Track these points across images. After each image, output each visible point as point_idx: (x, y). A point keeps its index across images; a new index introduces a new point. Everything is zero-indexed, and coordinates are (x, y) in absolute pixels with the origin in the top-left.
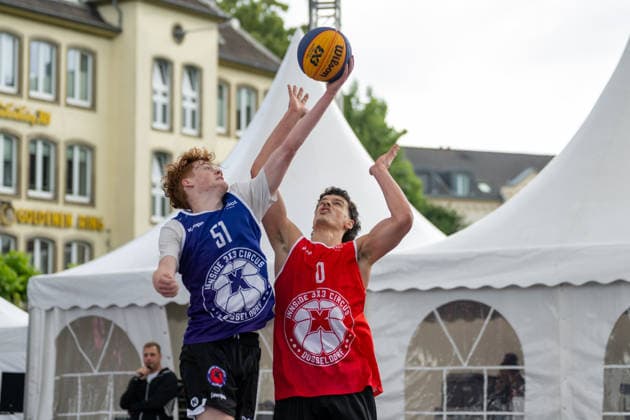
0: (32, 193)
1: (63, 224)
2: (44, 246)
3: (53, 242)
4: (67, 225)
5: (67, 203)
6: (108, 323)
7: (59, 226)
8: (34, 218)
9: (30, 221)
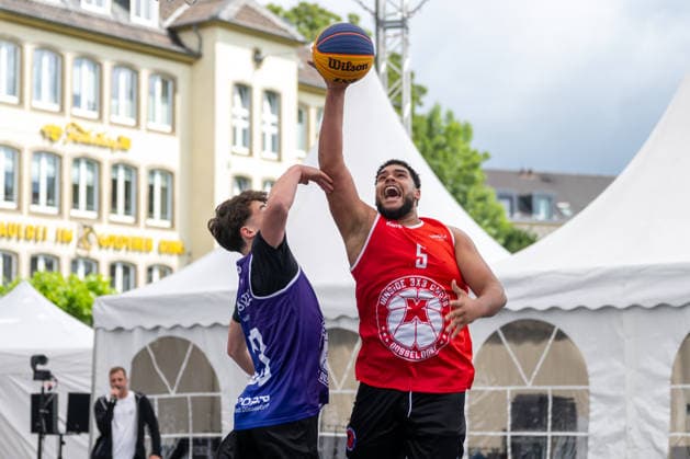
0: (113, 217)
1: (144, 249)
2: (126, 270)
3: (135, 266)
4: (148, 250)
5: (147, 227)
6: (186, 343)
7: (141, 251)
8: (116, 243)
9: (112, 246)
